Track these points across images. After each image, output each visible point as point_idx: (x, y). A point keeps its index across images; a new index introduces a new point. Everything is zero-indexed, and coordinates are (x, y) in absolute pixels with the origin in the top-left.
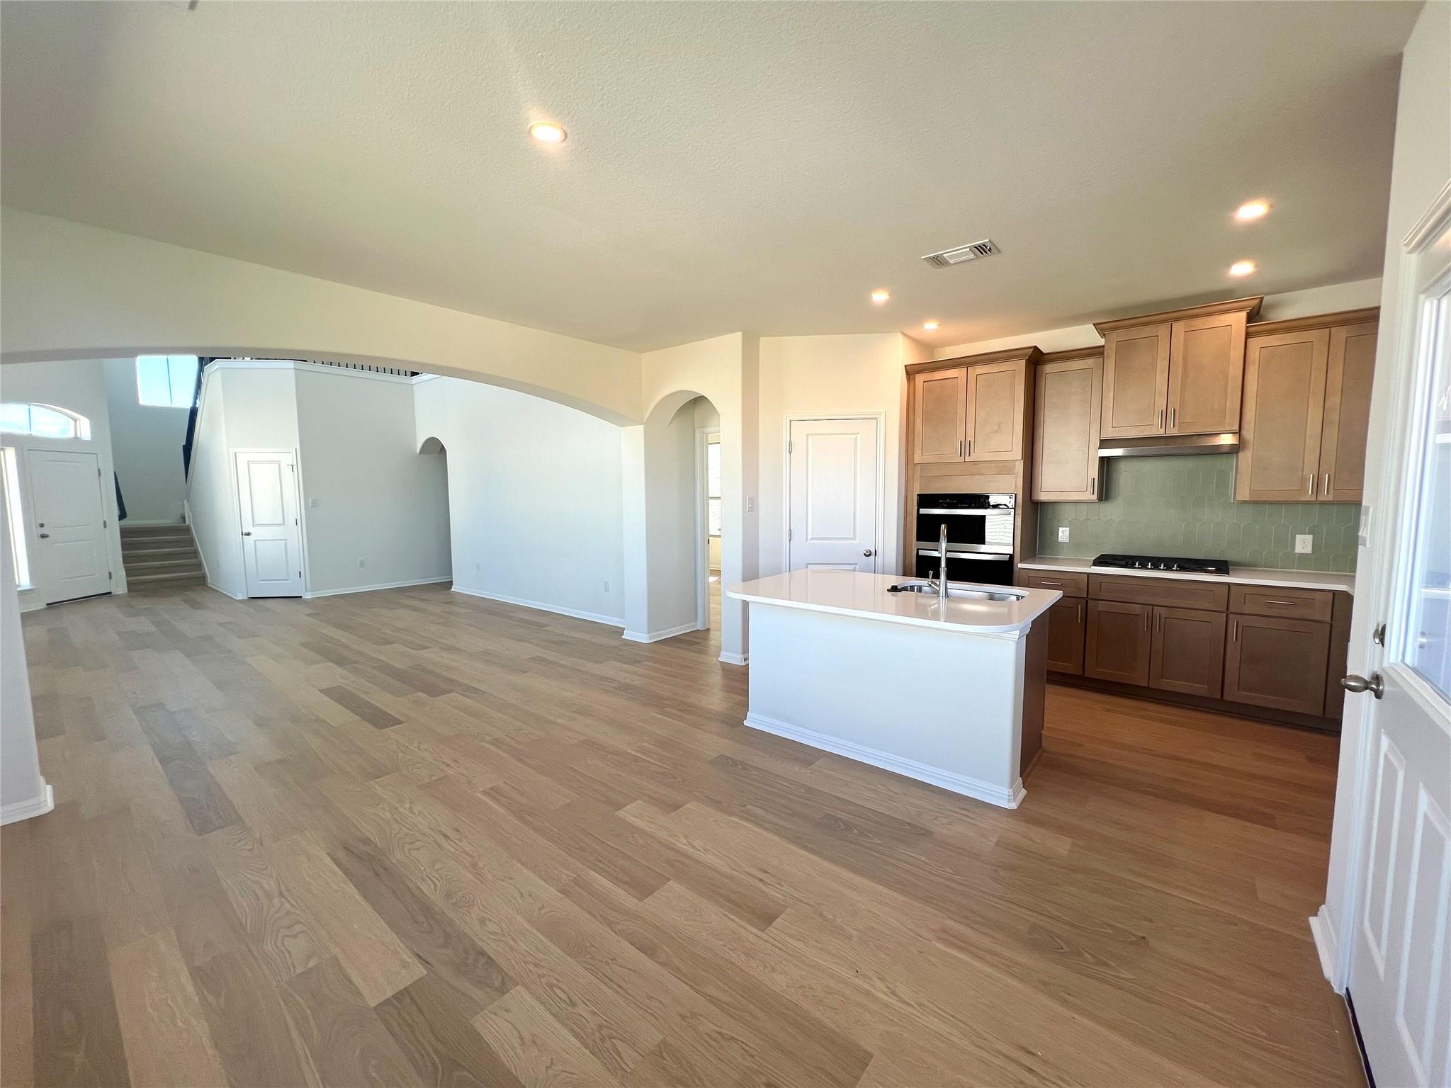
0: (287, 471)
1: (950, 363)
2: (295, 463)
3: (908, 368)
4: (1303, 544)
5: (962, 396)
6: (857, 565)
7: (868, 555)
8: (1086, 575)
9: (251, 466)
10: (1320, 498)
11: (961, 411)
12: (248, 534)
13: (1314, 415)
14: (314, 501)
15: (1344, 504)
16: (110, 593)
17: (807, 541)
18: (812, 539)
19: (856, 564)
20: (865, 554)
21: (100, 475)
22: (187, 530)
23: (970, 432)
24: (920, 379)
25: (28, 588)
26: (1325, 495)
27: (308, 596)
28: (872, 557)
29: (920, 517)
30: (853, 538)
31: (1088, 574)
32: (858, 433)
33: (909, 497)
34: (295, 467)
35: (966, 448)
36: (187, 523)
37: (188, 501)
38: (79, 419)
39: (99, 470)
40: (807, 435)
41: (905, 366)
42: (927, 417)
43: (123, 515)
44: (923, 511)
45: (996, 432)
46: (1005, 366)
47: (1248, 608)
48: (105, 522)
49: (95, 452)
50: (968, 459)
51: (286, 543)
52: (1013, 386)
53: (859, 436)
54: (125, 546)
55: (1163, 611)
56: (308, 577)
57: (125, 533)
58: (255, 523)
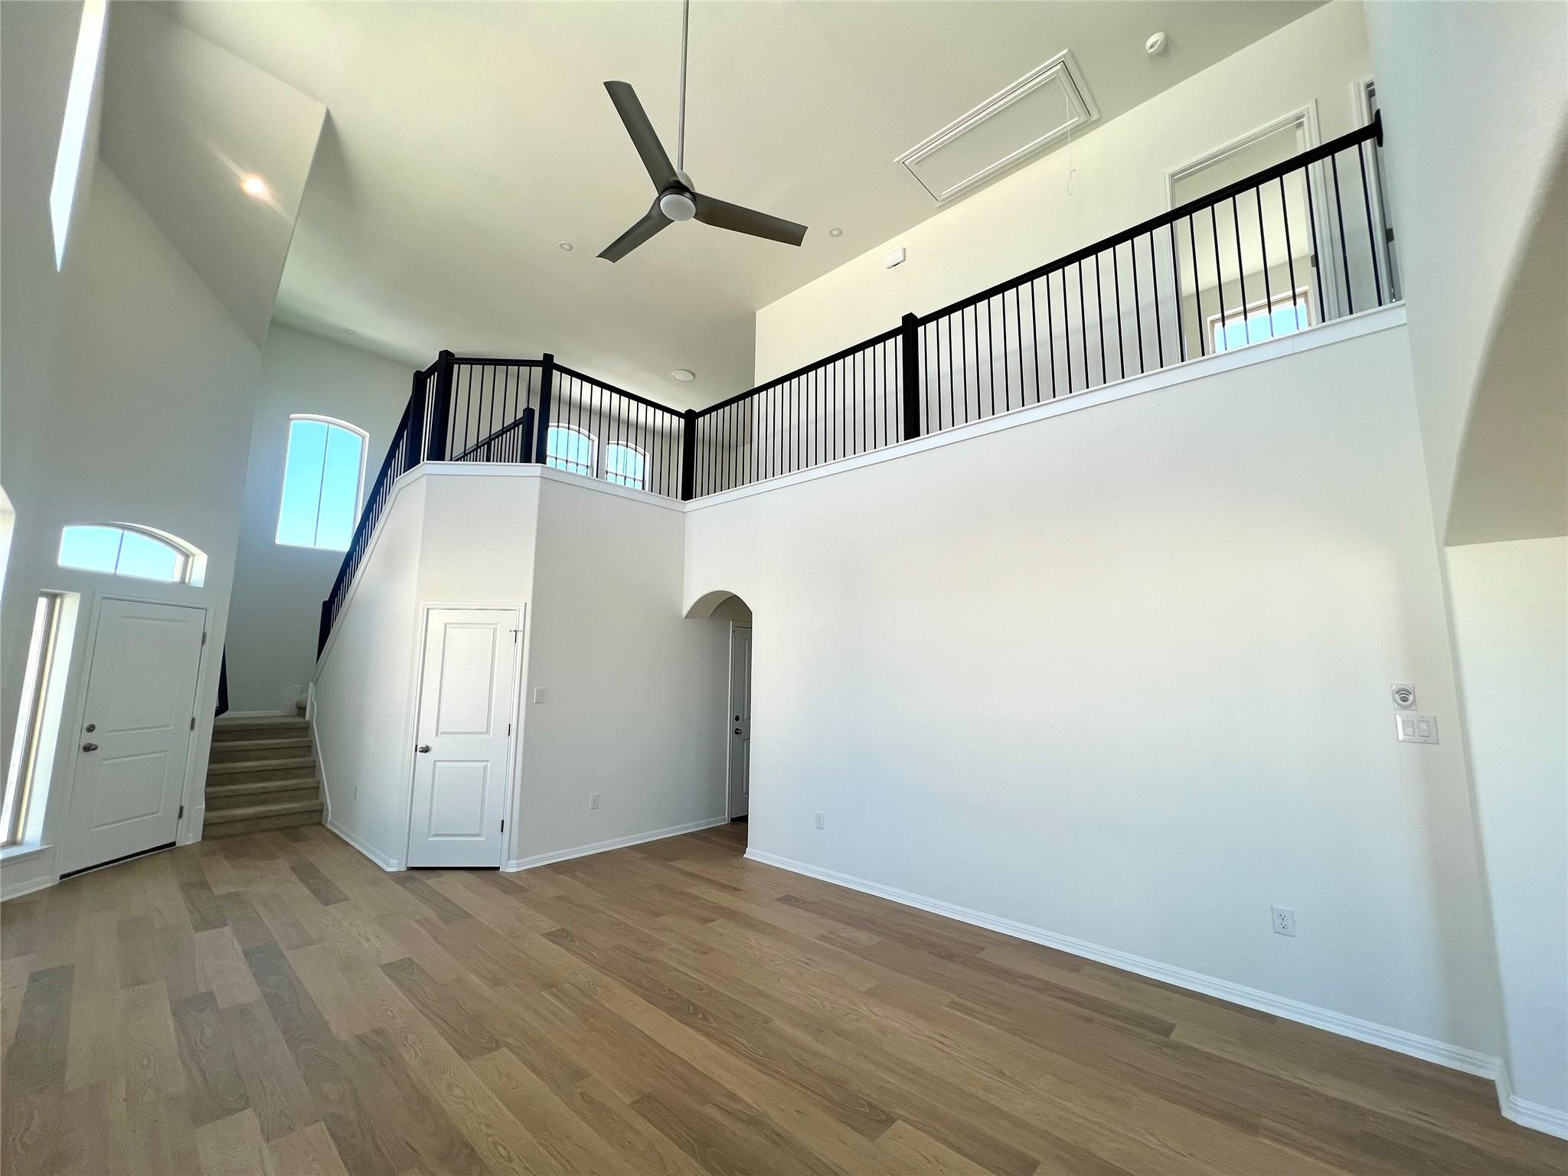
0: (505, 639)
2: (521, 628)
9: (451, 631)
12: (426, 750)
14: (541, 693)
16: (173, 844)
21: (203, 642)
22: (306, 729)
25: (38, 849)
27: (510, 867)
34: (520, 635)
36: (307, 718)
37: (316, 684)
38: (194, 555)
39: (204, 635)
43: (222, 707)
48: (193, 720)
49: (205, 606)
51: (485, 768)
54: (215, 756)
56: (515, 832)
57: (219, 734)
58: (441, 730)
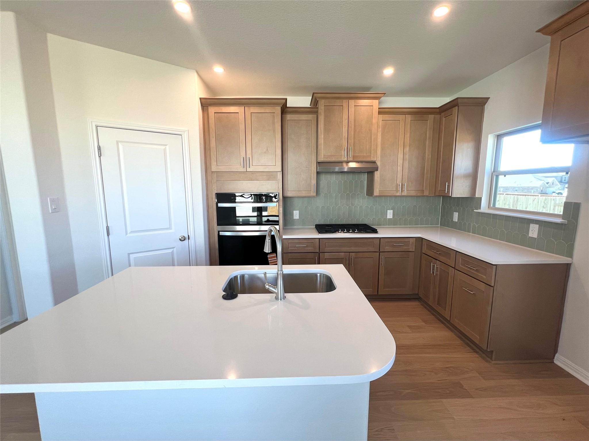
1: (233, 101)
3: (202, 100)
4: (390, 214)
5: (242, 127)
6: (175, 249)
7: (183, 239)
8: (318, 239)
10: (403, 194)
11: (242, 137)
13: (401, 156)
15: (411, 196)
17: (126, 234)
18: (132, 232)
19: (173, 248)
20: (180, 240)
23: (249, 152)
24: (212, 110)
26: (405, 193)
28: (187, 241)
29: (219, 209)
30: (170, 228)
31: (319, 239)
32: (166, 145)
33: (210, 196)
35: (246, 162)
40: (117, 142)
41: (200, 99)
42: (218, 139)
44: (221, 205)
45: (265, 153)
46: (268, 109)
47: (388, 249)
50: (248, 170)
52: (274, 123)
53: (167, 147)
55: (353, 254)
